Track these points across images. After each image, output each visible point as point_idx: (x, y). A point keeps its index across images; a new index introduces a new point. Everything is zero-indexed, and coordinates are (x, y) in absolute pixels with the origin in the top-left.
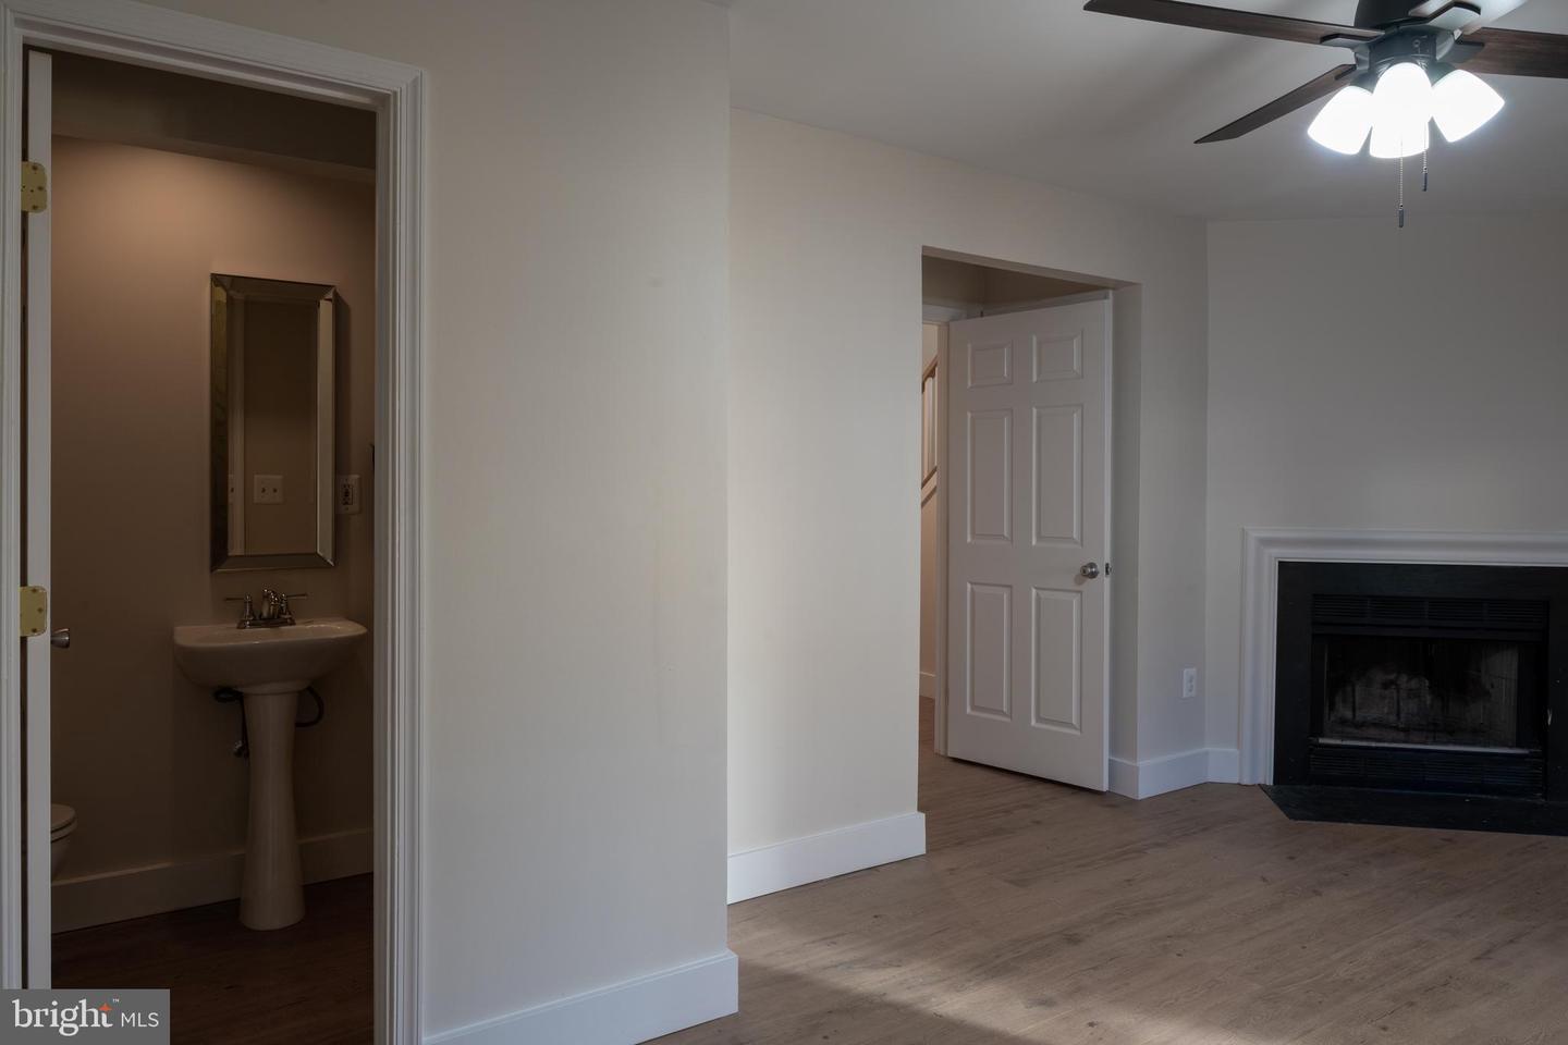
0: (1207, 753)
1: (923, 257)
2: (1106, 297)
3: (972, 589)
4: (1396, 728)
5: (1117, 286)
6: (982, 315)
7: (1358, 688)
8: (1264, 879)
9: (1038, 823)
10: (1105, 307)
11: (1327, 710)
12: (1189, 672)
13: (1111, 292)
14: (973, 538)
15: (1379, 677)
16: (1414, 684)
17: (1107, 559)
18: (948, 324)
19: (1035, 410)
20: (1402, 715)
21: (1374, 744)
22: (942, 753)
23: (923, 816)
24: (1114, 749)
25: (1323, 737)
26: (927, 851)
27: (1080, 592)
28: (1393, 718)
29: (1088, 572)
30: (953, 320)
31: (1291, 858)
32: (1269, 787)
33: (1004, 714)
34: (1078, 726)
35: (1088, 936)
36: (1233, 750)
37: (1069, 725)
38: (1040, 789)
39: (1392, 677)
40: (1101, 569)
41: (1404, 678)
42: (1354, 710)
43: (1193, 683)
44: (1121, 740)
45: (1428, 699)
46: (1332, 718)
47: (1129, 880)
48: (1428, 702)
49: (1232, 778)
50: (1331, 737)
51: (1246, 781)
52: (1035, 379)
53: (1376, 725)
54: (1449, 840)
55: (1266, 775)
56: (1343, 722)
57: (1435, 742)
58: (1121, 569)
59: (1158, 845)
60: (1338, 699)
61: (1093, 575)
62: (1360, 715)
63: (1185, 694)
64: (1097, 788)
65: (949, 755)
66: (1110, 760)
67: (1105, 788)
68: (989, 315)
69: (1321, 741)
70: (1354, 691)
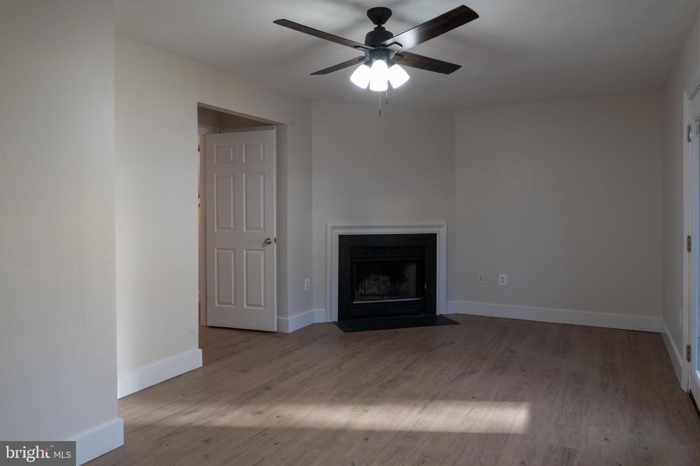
0: (314, 312)
1: (198, 107)
2: (273, 129)
3: (217, 252)
4: (380, 296)
5: (278, 124)
6: (220, 133)
7: (366, 282)
8: (336, 355)
9: (249, 347)
10: (273, 133)
11: (356, 291)
12: (307, 280)
13: (275, 127)
14: (217, 229)
15: (373, 277)
16: (384, 279)
17: (275, 237)
18: (205, 135)
19: (244, 174)
20: (381, 290)
21: (372, 302)
22: (204, 325)
23: (201, 350)
24: (278, 314)
25: (355, 301)
26: (203, 365)
27: (264, 250)
28: (378, 292)
29: (268, 242)
30: (207, 134)
31: (345, 346)
32: (337, 322)
33: (233, 305)
34: (264, 306)
35: (274, 386)
36: (324, 309)
37: (261, 306)
38: (249, 334)
39: (377, 276)
40: (273, 240)
41: (381, 277)
42: (365, 290)
43: (309, 285)
44: (282, 309)
45: (389, 283)
46: (358, 294)
47: (287, 363)
48: (389, 285)
49: (323, 320)
50: (358, 301)
51: (328, 321)
52: (244, 161)
53: (373, 295)
54: (396, 332)
55: (335, 318)
56: (361, 295)
57: (391, 299)
58: (280, 240)
59: (297, 349)
60: (360, 287)
61: (270, 243)
62: (367, 292)
63: (306, 289)
64: (273, 331)
65: (208, 325)
66: (277, 319)
67: (276, 330)
68: (224, 132)
69: (354, 302)
70: (365, 283)
